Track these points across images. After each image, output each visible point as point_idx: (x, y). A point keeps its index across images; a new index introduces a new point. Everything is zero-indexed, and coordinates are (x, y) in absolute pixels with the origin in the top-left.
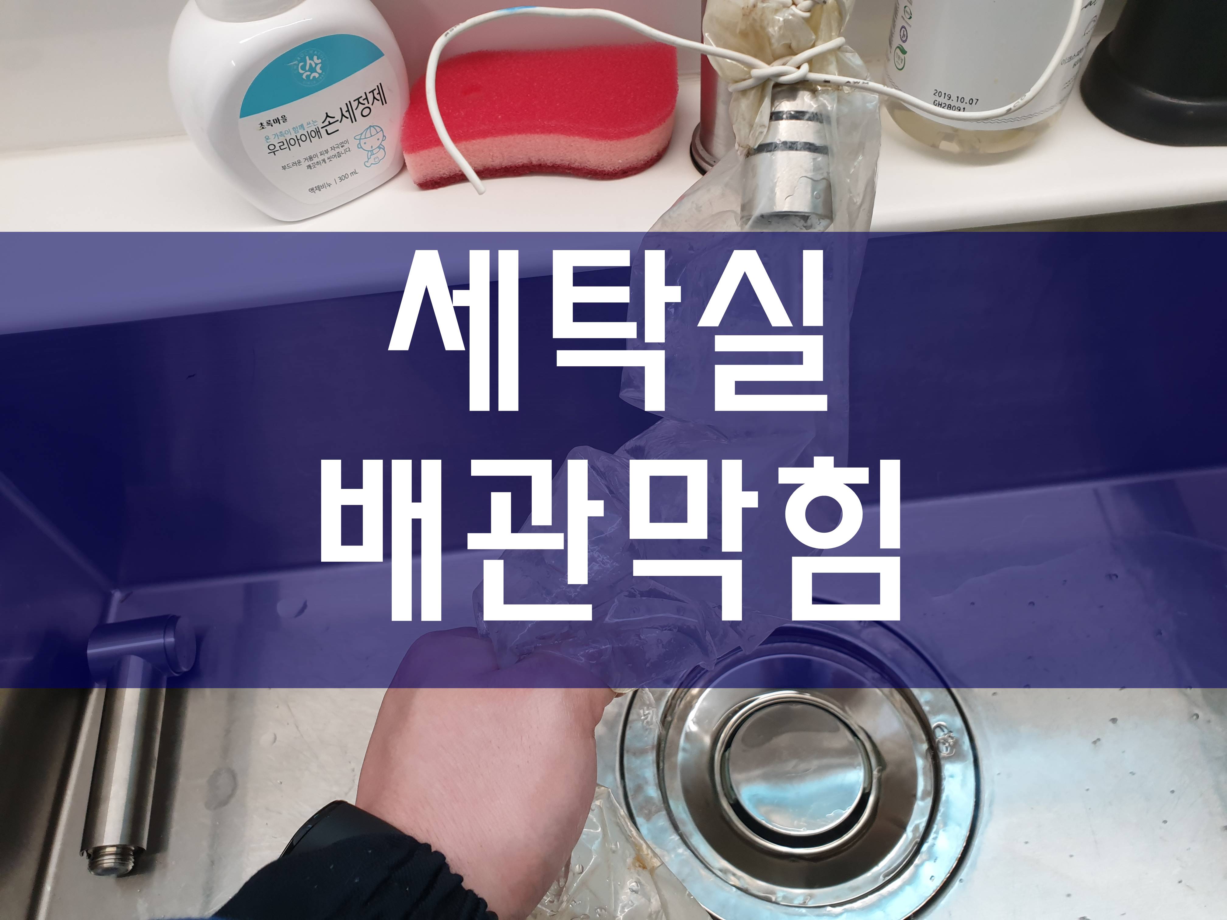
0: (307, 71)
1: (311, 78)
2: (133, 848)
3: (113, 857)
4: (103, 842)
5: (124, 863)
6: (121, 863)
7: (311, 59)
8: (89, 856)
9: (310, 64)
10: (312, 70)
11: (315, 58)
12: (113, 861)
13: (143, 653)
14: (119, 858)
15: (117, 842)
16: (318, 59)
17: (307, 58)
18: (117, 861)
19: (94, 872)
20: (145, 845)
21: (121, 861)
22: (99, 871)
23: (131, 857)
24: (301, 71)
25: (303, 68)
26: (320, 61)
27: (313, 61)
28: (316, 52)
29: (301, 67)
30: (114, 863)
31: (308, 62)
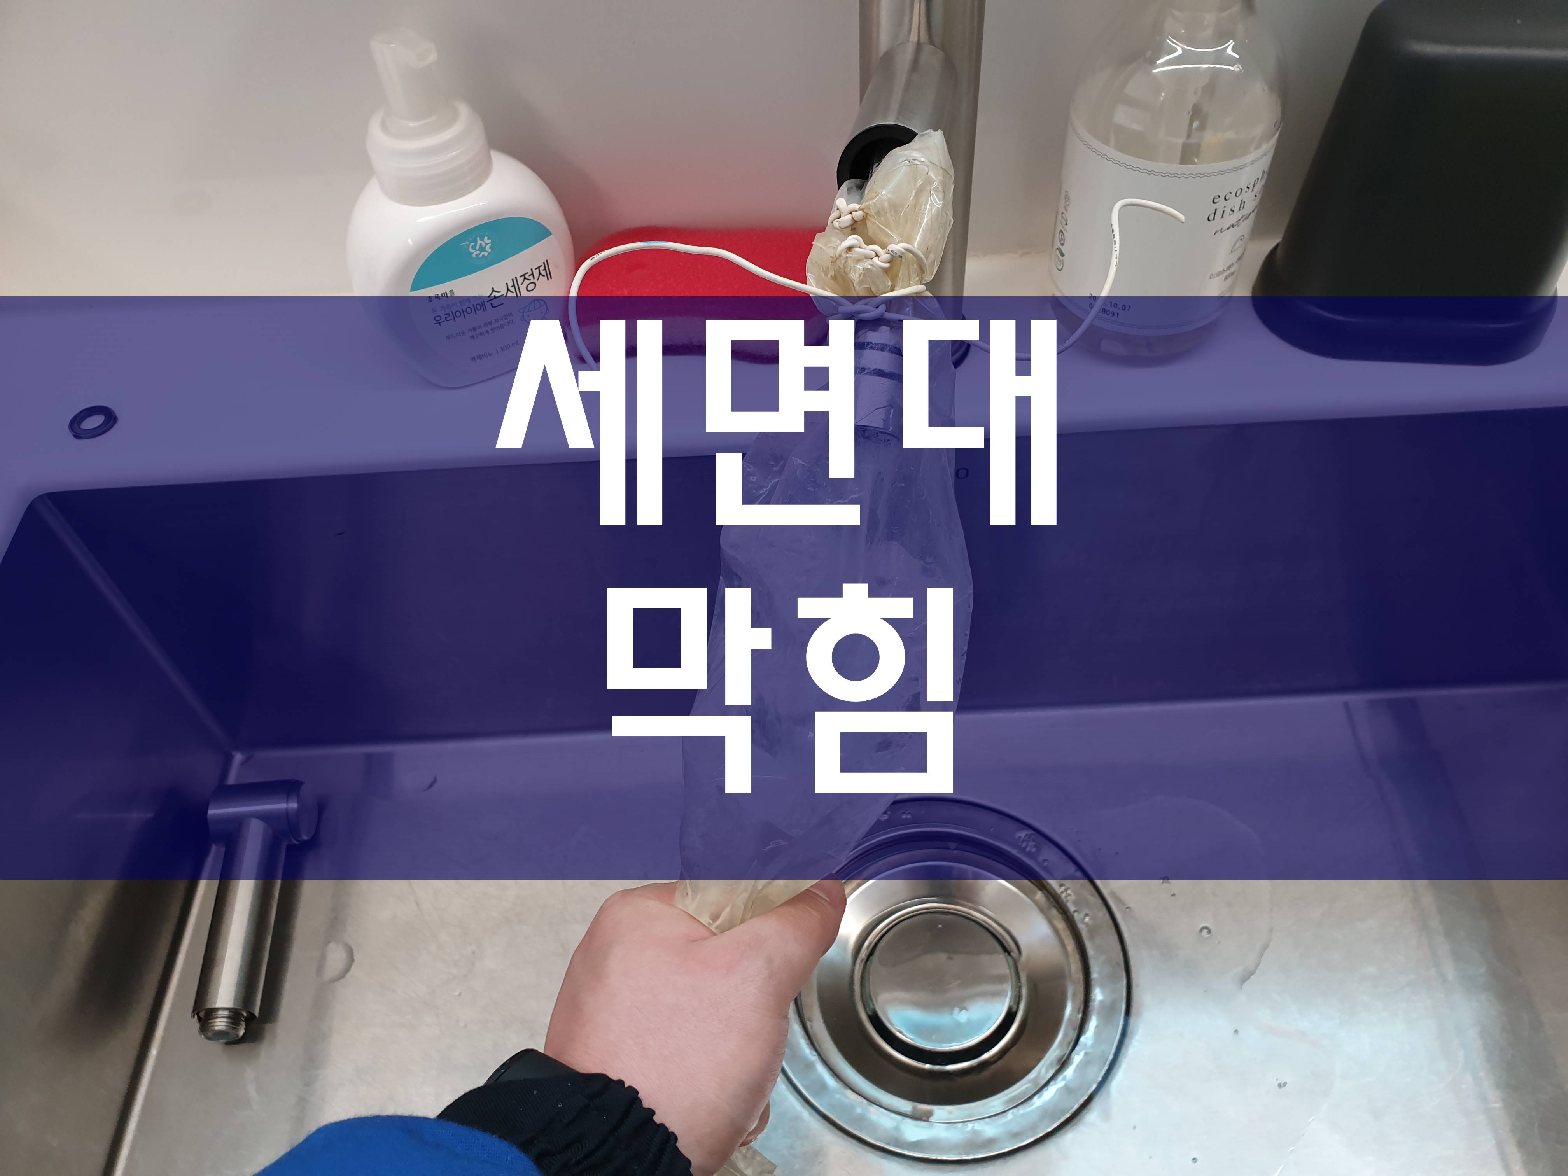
0: (476, 250)
1: (481, 256)
2: (245, 1014)
3: (225, 1020)
4: (215, 1004)
5: (235, 1028)
6: (233, 1028)
7: (482, 239)
8: (200, 1019)
9: (481, 245)
10: (482, 249)
11: (486, 238)
12: (225, 1024)
13: (264, 817)
14: (232, 1022)
15: (230, 1005)
16: (488, 239)
17: (478, 238)
18: (229, 1024)
19: (204, 1035)
20: (257, 1012)
21: (233, 1025)
22: (210, 1034)
23: (243, 1023)
24: (471, 250)
25: (474, 247)
26: (490, 241)
27: (484, 241)
28: (487, 233)
29: (472, 247)
30: (226, 1026)
31: (479, 242)
